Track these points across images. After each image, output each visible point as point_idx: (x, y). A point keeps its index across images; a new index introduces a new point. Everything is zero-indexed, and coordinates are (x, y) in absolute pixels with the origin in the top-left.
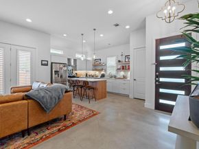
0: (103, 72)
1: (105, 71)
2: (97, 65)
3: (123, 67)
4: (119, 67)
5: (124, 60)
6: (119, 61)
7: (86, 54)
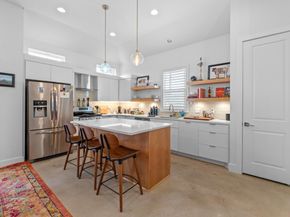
0: (153, 105)
1: (160, 101)
2: (142, 88)
3: (203, 90)
4: (192, 93)
5: (204, 76)
6: (194, 79)
7: (118, 66)
